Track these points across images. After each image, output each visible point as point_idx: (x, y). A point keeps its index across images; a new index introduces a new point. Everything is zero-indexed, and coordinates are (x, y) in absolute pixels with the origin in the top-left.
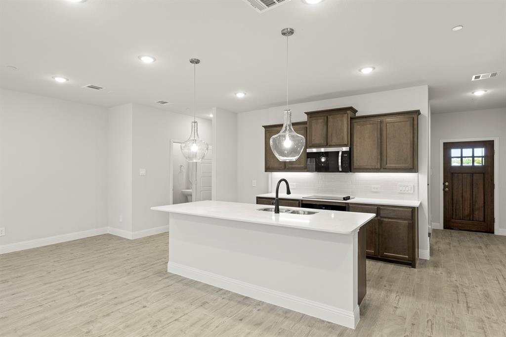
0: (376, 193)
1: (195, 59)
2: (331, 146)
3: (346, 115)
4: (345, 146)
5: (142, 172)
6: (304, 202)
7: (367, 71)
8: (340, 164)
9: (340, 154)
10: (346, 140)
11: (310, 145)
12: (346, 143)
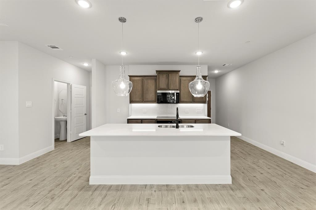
0: (187, 113)
1: (124, 18)
2: (170, 90)
3: (177, 74)
4: (177, 90)
5: (29, 104)
6: (158, 120)
7: (199, 53)
8: (175, 99)
9: (175, 94)
10: (177, 87)
11: (159, 89)
12: (177, 89)
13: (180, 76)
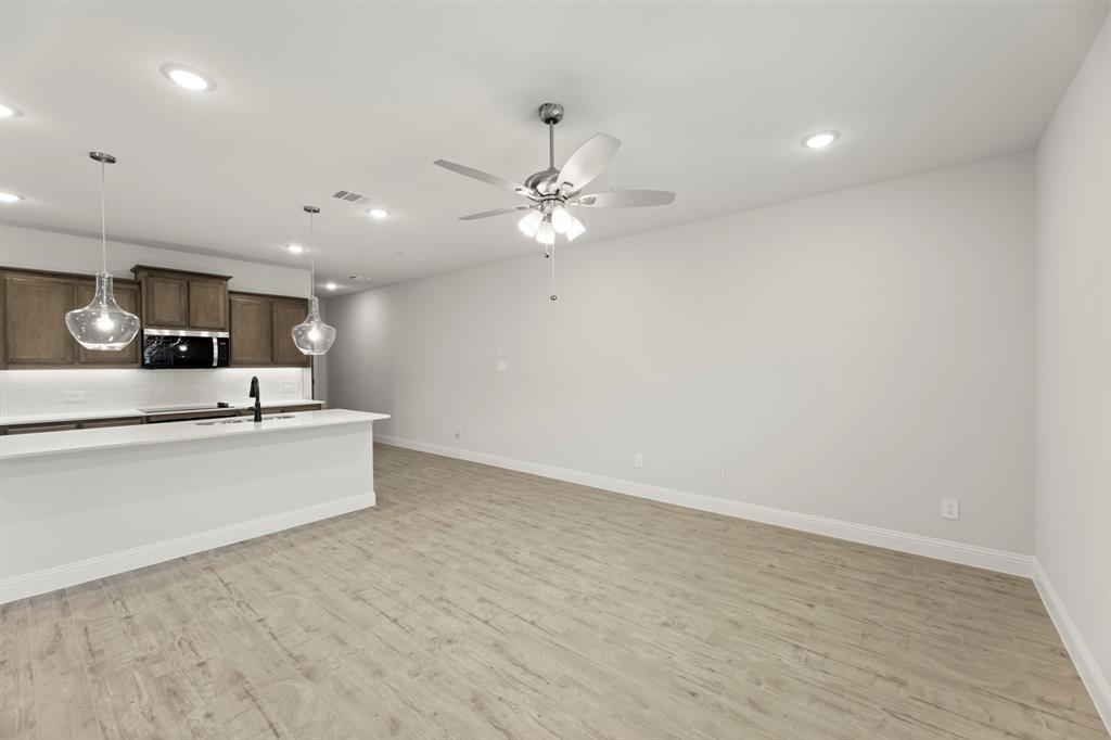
2: (196, 329)
3: (221, 287)
4: (222, 330)
8: (216, 355)
9: (215, 341)
10: (223, 321)
11: (151, 322)
12: (222, 326)
13: (231, 292)
